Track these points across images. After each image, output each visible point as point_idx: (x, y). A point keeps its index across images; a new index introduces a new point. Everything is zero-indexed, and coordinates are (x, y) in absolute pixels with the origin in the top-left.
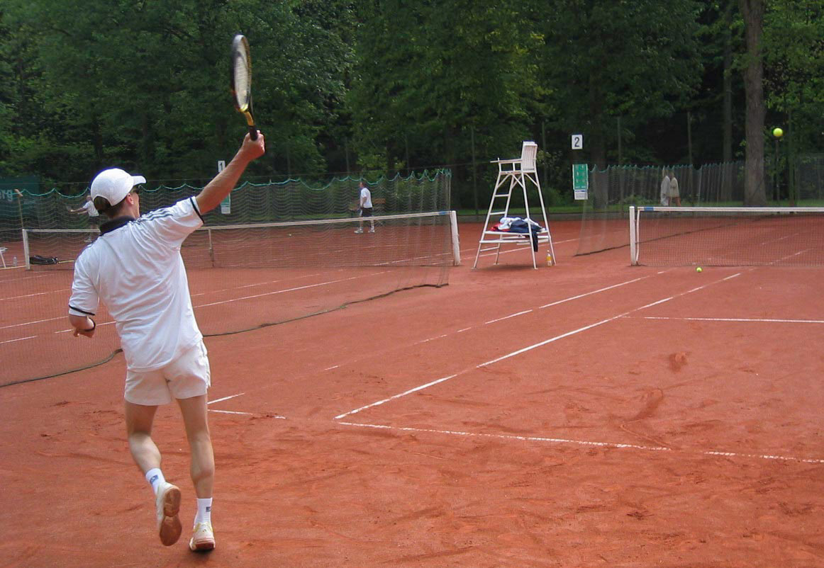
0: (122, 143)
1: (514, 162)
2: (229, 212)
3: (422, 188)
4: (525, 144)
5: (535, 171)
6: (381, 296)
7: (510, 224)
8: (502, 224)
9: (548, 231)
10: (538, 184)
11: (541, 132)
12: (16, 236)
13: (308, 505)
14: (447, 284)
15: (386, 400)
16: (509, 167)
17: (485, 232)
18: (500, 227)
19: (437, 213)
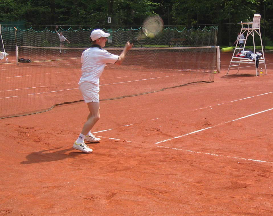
0: (64, 7)
1: (249, 24)
2: (112, 42)
3: (204, 35)
4: (255, 15)
5: (259, 29)
6: (181, 86)
7: (246, 54)
8: (242, 54)
9: (264, 58)
10: (260, 35)
11: (263, 10)
12: (13, 49)
13: (139, 185)
14: (213, 82)
15: (180, 136)
16: (246, 26)
17: (233, 57)
18: (241, 55)
19: (210, 47)
